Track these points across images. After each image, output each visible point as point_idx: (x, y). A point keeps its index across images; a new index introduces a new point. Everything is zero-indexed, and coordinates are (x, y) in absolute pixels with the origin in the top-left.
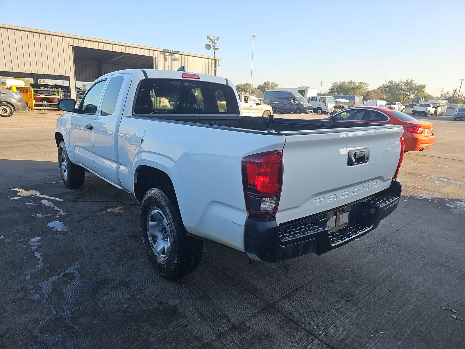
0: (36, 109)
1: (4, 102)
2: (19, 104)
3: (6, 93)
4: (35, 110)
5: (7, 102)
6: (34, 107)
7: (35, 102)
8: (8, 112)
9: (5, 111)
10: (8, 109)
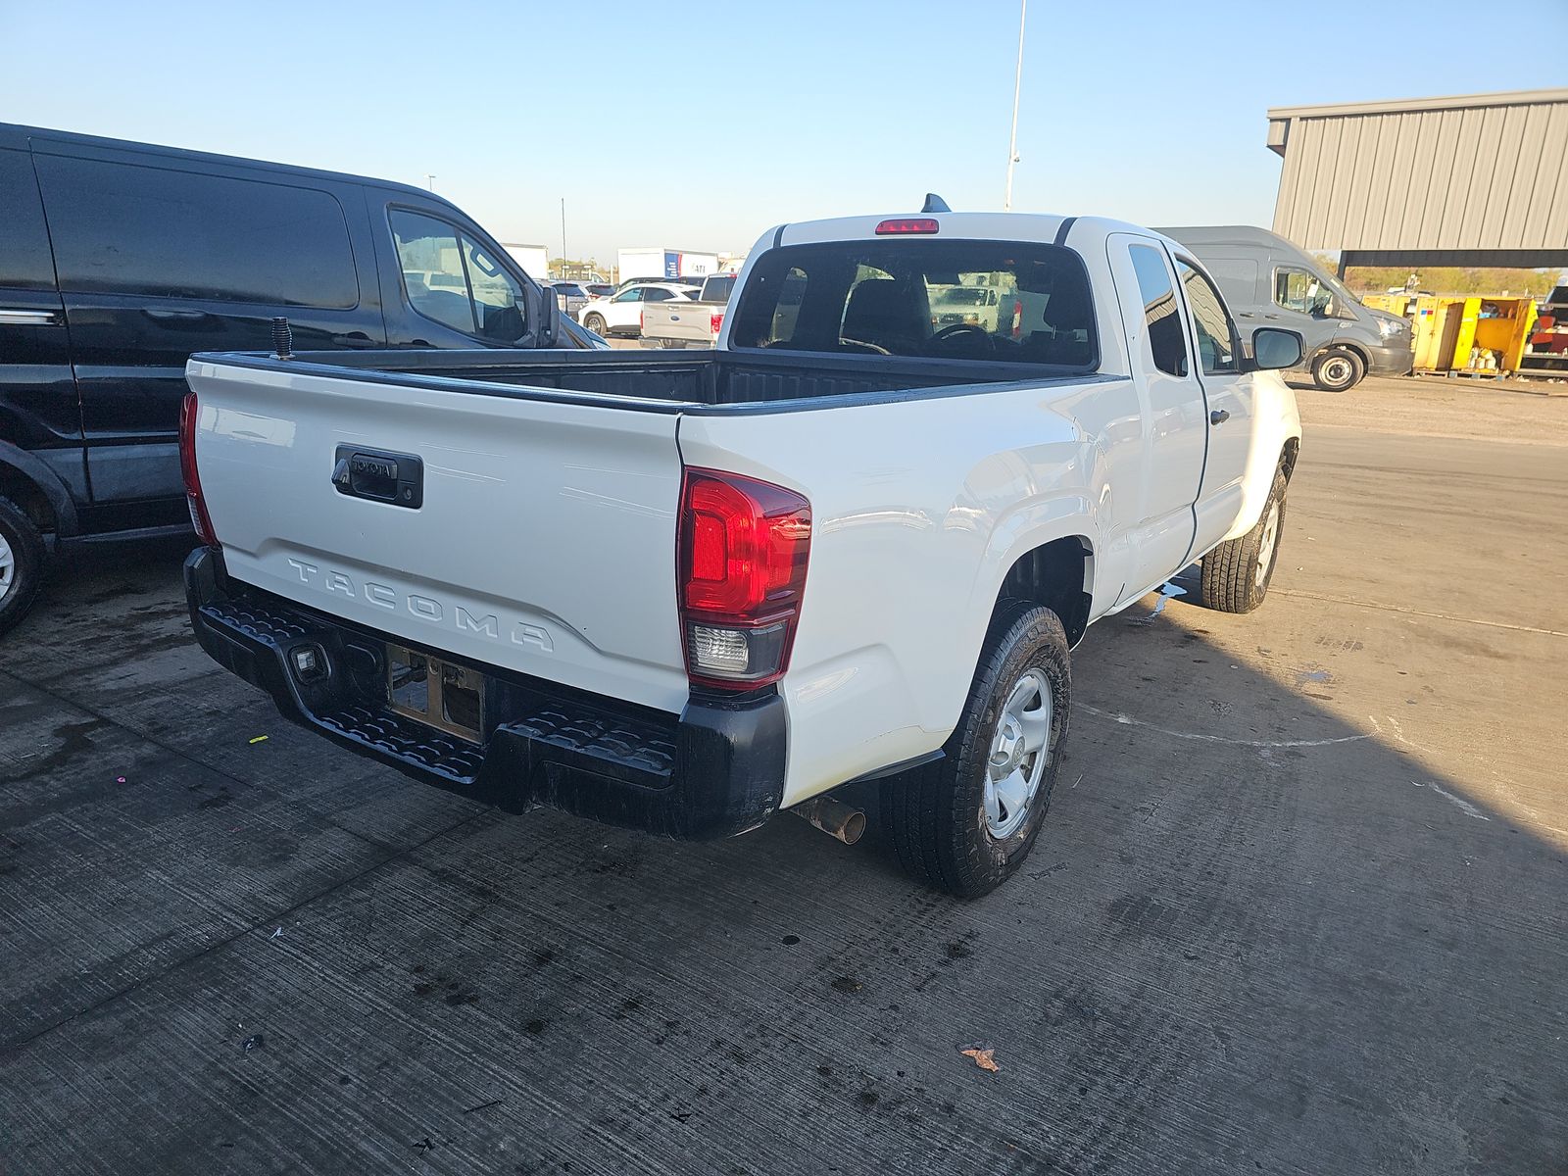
0: (1526, 377)
1: (1343, 345)
2: (1386, 351)
3: (1354, 317)
4: (1522, 380)
5: (1349, 346)
6: (1517, 369)
7: (1534, 351)
8: (1345, 376)
9: (1335, 372)
10: (1347, 369)
